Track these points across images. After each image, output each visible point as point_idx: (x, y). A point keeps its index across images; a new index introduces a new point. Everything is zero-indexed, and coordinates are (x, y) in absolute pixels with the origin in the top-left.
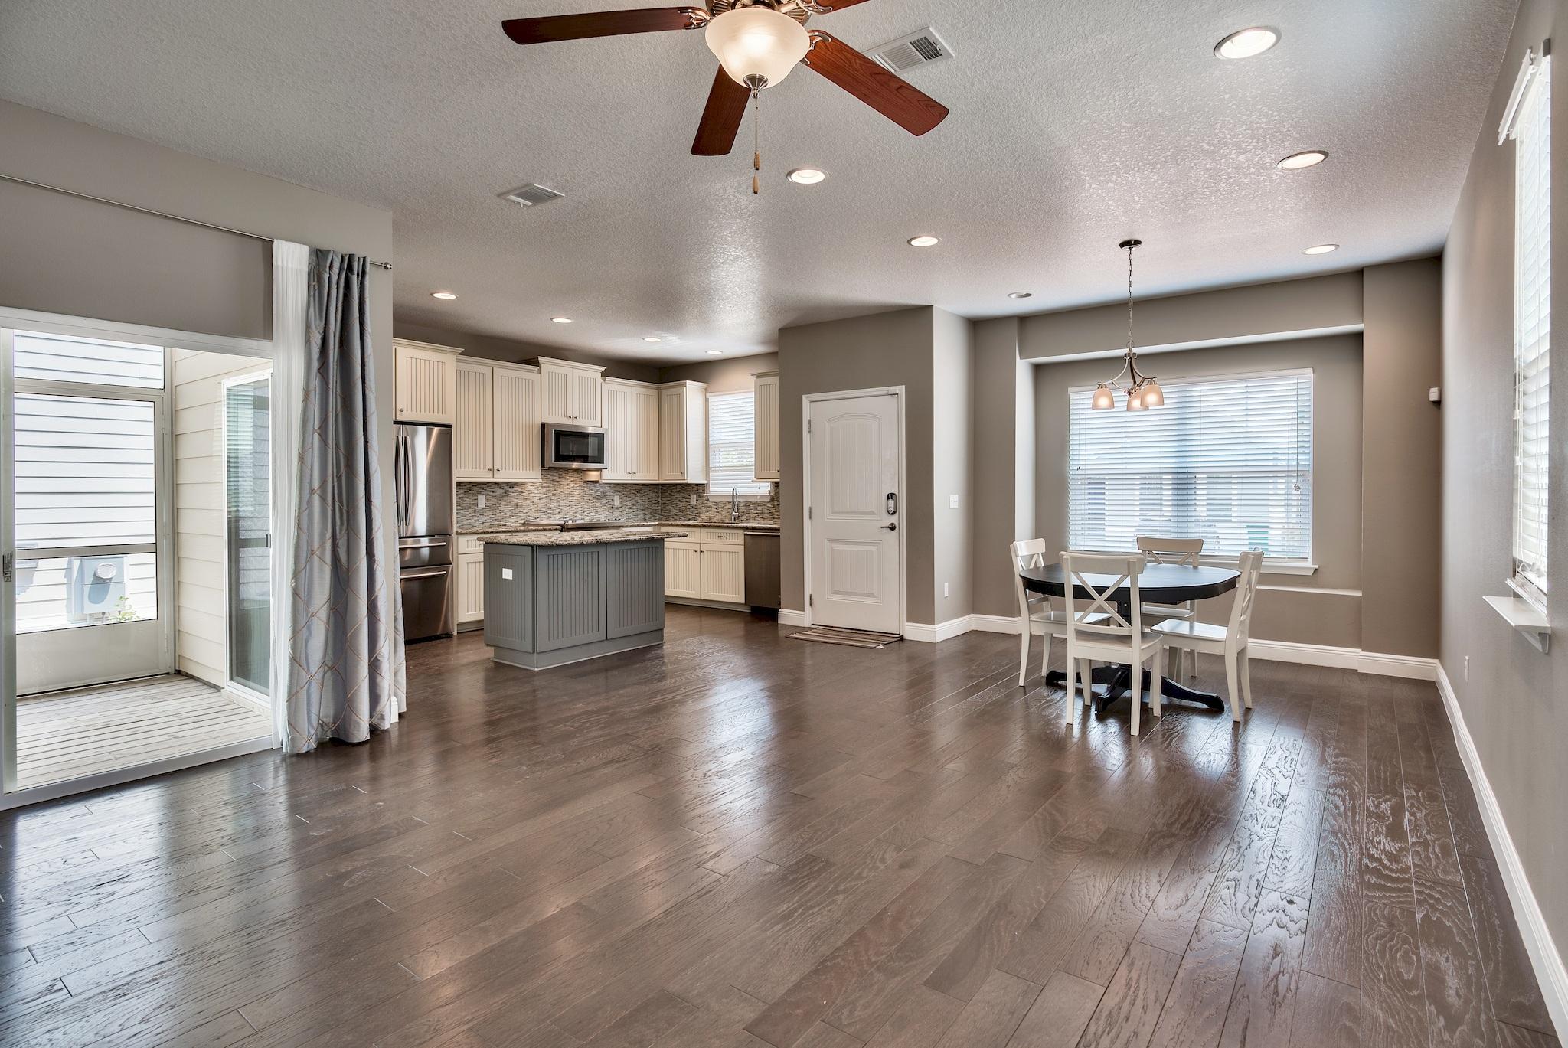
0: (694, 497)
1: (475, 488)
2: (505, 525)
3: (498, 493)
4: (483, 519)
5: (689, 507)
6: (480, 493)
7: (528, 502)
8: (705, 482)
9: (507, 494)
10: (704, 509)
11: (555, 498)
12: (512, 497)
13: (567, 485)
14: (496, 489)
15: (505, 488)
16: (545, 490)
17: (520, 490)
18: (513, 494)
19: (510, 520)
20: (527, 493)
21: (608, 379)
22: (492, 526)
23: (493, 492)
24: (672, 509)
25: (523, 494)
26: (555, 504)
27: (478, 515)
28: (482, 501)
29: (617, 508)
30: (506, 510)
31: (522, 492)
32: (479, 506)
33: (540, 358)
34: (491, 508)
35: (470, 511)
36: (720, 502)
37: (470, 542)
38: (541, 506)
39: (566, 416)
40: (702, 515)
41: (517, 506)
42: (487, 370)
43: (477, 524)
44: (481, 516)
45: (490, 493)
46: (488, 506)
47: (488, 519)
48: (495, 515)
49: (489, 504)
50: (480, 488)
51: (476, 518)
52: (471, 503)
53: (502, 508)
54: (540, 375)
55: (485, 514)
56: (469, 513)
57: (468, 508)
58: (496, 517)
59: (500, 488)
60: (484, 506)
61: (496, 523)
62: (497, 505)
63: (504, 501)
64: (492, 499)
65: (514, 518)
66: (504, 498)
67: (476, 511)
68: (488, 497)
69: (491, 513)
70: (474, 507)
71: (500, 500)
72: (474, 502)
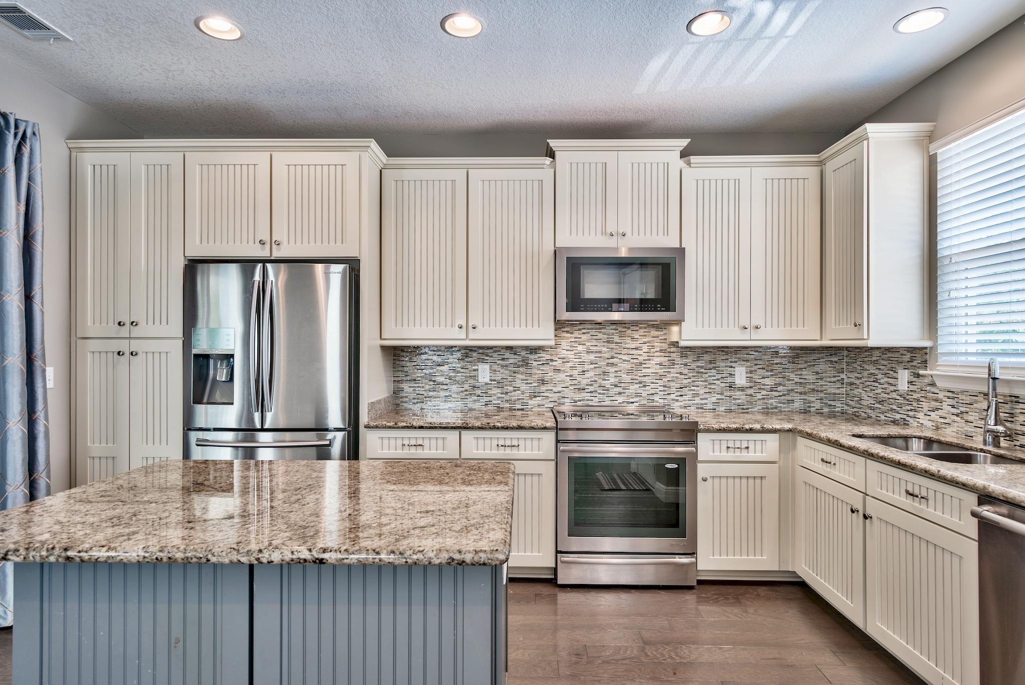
0: (904, 377)
1: (475, 354)
2: (522, 410)
3: (511, 361)
4: (488, 399)
5: (894, 395)
6: (483, 361)
7: (562, 376)
8: (927, 344)
9: (526, 363)
10: (925, 405)
11: (612, 369)
12: (535, 367)
13: (636, 349)
14: (507, 355)
15: (523, 353)
16: (592, 357)
17: (549, 357)
18: (535, 363)
19: (530, 402)
20: (560, 361)
21: (693, 159)
23: (503, 359)
24: (864, 395)
25: (554, 363)
26: (613, 380)
27: (478, 392)
28: (484, 373)
29: (742, 389)
30: (524, 387)
31: (552, 360)
32: (480, 379)
33: (553, 143)
34: (500, 384)
36: (963, 392)
37: (386, 442)
38: (584, 382)
39: (604, 233)
40: (920, 415)
41: (543, 382)
42: (459, 175)
44: (484, 395)
45: (499, 362)
46: (495, 380)
47: (494, 400)
48: (507, 393)
49: (496, 378)
50: (483, 353)
51: (476, 398)
52: (468, 375)
53: (518, 383)
54: (553, 170)
55: (490, 392)
56: (464, 389)
57: (463, 383)
58: (507, 397)
59: (515, 354)
60: (487, 380)
61: (507, 405)
62: (510, 379)
63: (522, 374)
64: (502, 371)
65: (538, 398)
66: (521, 369)
67: (474, 387)
68: (495, 367)
69: (499, 390)
70: (472, 381)
71: (515, 372)
72: (473, 373)
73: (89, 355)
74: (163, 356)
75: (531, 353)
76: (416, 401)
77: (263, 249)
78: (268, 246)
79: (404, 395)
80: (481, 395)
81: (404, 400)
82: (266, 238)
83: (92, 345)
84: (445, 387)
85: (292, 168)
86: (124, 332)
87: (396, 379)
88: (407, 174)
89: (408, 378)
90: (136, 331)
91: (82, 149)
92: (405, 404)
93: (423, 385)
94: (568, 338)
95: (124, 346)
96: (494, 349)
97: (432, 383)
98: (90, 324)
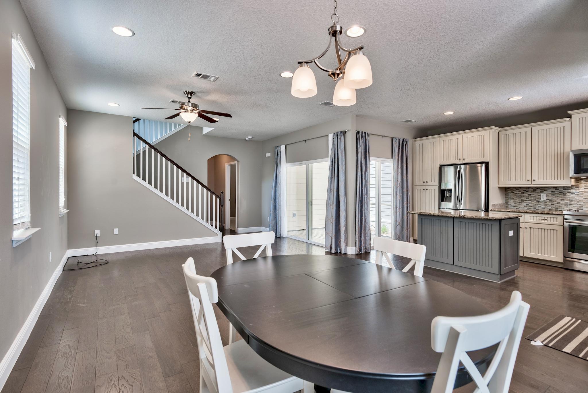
1: (539, 190)
3: (556, 192)
4: (545, 206)
6: (543, 192)
9: (563, 193)
12: (567, 195)
14: (554, 190)
15: (562, 190)
18: (568, 193)
22: (550, 210)
23: (552, 192)
27: (541, 204)
28: (543, 197)
30: (562, 202)
32: (542, 199)
34: (550, 201)
35: (535, 201)
42: (528, 130)
43: (540, 208)
44: (543, 205)
45: (550, 193)
46: (548, 200)
47: (548, 207)
48: (554, 204)
49: (549, 199)
50: (543, 190)
51: (540, 206)
52: (536, 197)
53: (559, 201)
54: (570, 122)
55: (546, 204)
56: (534, 202)
57: (534, 200)
58: (554, 206)
59: (558, 190)
60: (545, 199)
61: (554, 209)
62: (555, 199)
63: (561, 197)
64: (551, 196)
65: (569, 207)
66: (561, 196)
67: (539, 202)
68: (548, 195)
69: (550, 203)
70: (538, 200)
71: (557, 197)
72: (538, 197)
73: (417, 190)
74: (434, 190)
75: (565, 190)
76: (514, 206)
77: (460, 161)
78: (461, 160)
79: (509, 204)
80: (542, 205)
81: (509, 205)
82: (461, 158)
83: (417, 187)
84: (526, 201)
85: (468, 138)
86: (425, 184)
87: (506, 198)
88: (508, 132)
89: (511, 198)
90: (427, 184)
91: (415, 141)
92: (509, 207)
93: (517, 200)
94: (585, 183)
95: (424, 187)
96: (548, 188)
97: (521, 200)
98: (417, 182)
